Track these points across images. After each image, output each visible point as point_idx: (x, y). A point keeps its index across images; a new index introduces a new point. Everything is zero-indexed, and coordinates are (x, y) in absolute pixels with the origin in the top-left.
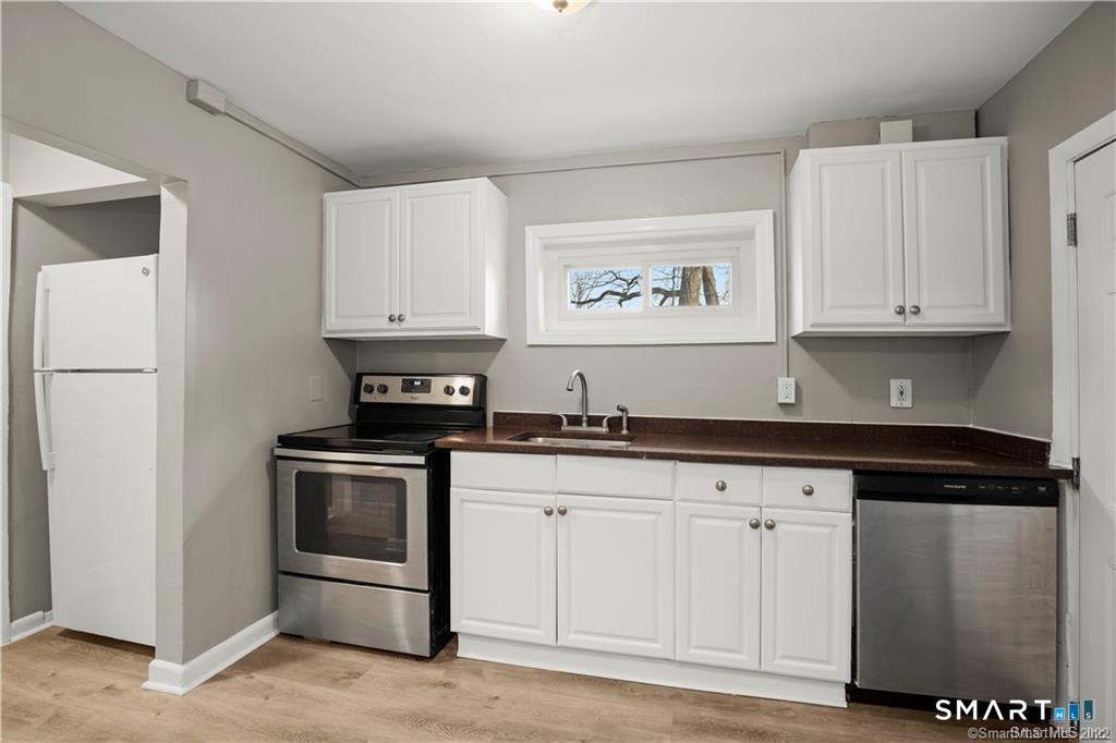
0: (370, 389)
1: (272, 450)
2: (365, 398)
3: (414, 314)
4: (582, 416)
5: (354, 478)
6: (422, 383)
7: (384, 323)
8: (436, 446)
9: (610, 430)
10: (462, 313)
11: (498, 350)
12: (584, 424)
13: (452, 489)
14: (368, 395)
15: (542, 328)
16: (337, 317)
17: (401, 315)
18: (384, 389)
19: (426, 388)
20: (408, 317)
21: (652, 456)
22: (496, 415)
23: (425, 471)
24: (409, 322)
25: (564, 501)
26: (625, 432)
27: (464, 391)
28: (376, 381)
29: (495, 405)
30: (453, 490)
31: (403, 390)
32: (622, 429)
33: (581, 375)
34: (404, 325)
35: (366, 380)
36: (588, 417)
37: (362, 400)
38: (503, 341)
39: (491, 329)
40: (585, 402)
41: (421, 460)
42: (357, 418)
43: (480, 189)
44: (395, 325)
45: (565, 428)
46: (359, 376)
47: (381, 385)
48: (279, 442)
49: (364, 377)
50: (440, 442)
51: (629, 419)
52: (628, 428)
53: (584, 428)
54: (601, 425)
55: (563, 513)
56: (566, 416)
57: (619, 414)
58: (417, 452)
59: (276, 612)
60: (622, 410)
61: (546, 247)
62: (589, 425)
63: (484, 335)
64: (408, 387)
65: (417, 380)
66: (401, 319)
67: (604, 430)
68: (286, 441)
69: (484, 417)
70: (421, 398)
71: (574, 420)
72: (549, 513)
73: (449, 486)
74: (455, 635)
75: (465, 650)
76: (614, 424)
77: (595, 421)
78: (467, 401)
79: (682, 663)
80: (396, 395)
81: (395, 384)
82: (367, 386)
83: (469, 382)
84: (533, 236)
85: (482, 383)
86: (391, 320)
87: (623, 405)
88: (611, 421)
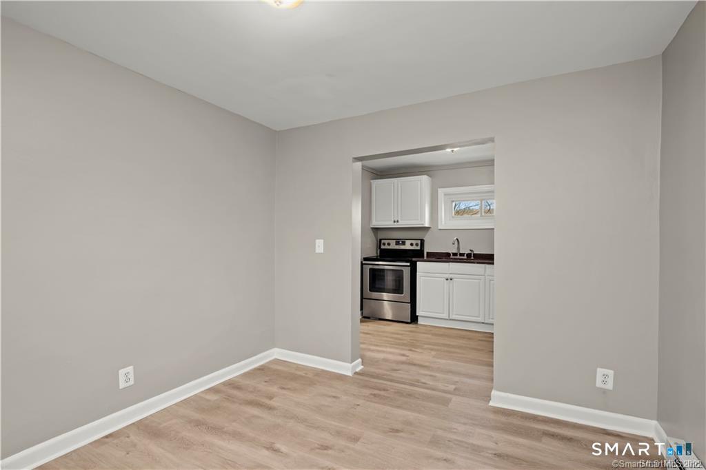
0: (384, 244)
1: (361, 261)
2: (383, 247)
3: (402, 220)
4: (457, 253)
5: (393, 270)
6: (402, 242)
7: (392, 222)
8: (412, 261)
9: (467, 257)
10: (418, 220)
11: (428, 230)
12: (458, 255)
15: (443, 223)
16: (376, 221)
18: (389, 244)
19: (404, 243)
20: (400, 220)
21: (478, 263)
22: (428, 253)
23: (409, 268)
24: (400, 222)
26: (472, 257)
27: (417, 245)
28: (386, 242)
29: (427, 250)
30: (418, 273)
31: (396, 244)
33: (457, 239)
34: (398, 223)
35: (383, 241)
36: (460, 253)
38: (430, 228)
39: (427, 225)
40: (459, 248)
41: (408, 264)
42: (380, 254)
43: (424, 179)
44: (396, 223)
45: (452, 257)
46: (381, 240)
48: (362, 259)
50: (414, 259)
51: (474, 254)
53: (458, 257)
55: (451, 279)
56: (452, 253)
57: (470, 252)
58: (407, 262)
60: (472, 251)
61: (445, 195)
62: (460, 256)
63: (424, 226)
64: (397, 243)
65: (400, 241)
66: (398, 221)
67: (465, 257)
68: (365, 259)
69: (423, 254)
70: (402, 247)
71: (455, 254)
72: (447, 280)
74: (417, 316)
75: (420, 321)
76: (469, 255)
77: (462, 255)
78: (418, 248)
79: (487, 324)
80: (393, 246)
81: (393, 242)
83: (419, 242)
84: (441, 192)
85: (422, 242)
86: (394, 222)
87: (472, 249)
88: (467, 255)
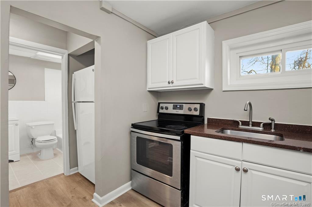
0: (162, 108)
1: (130, 129)
2: (161, 111)
3: (177, 80)
4: (249, 122)
6: (180, 106)
7: (167, 84)
8: (185, 132)
9: (264, 129)
10: (196, 78)
12: (251, 126)
13: (191, 151)
14: (162, 110)
15: (229, 84)
16: (152, 83)
17: (172, 81)
18: (167, 108)
19: (181, 108)
20: (175, 82)
22: (209, 119)
25: (246, 165)
26: (273, 130)
27: (196, 109)
28: (164, 106)
29: (208, 115)
31: (174, 109)
32: (271, 129)
33: (250, 103)
34: (174, 85)
35: (161, 105)
36: (252, 122)
37: (160, 112)
38: (212, 89)
39: (207, 85)
40: (251, 115)
42: (158, 118)
44: (171, 85)
45: (241, 127)
46: (159, 103)
47: (166, 107)
48: (132, 126)
49: (161, 104)
51: (276, 125)
52: (274, 129)
53: (250, 127)
54: (259, 126)
55: (245, 171)
56: (241, 121)
57: (271, 122)
58: (177, 134)
59: (131, 181)
60: (272, 120)
62: (253, 126)
63: (205, 87)
64: (175, 108)
65: (178, 105)
67: (261, 129)
68: (134, 126)
69: (203, 120)
70: (180, 112)
71: (245, 123)
72: (238, 170)
73: (190, 150)
76: (267, 127)
77: (257, 124)
78: (197, 113)
80: (171, 110)
81: (171, 106)
82: (161, 107)
83: (198, 106)
84: (226, 44)
85: (202, 106)
86: (169, 83)
87: (272, 117)
88: (265, 125)
